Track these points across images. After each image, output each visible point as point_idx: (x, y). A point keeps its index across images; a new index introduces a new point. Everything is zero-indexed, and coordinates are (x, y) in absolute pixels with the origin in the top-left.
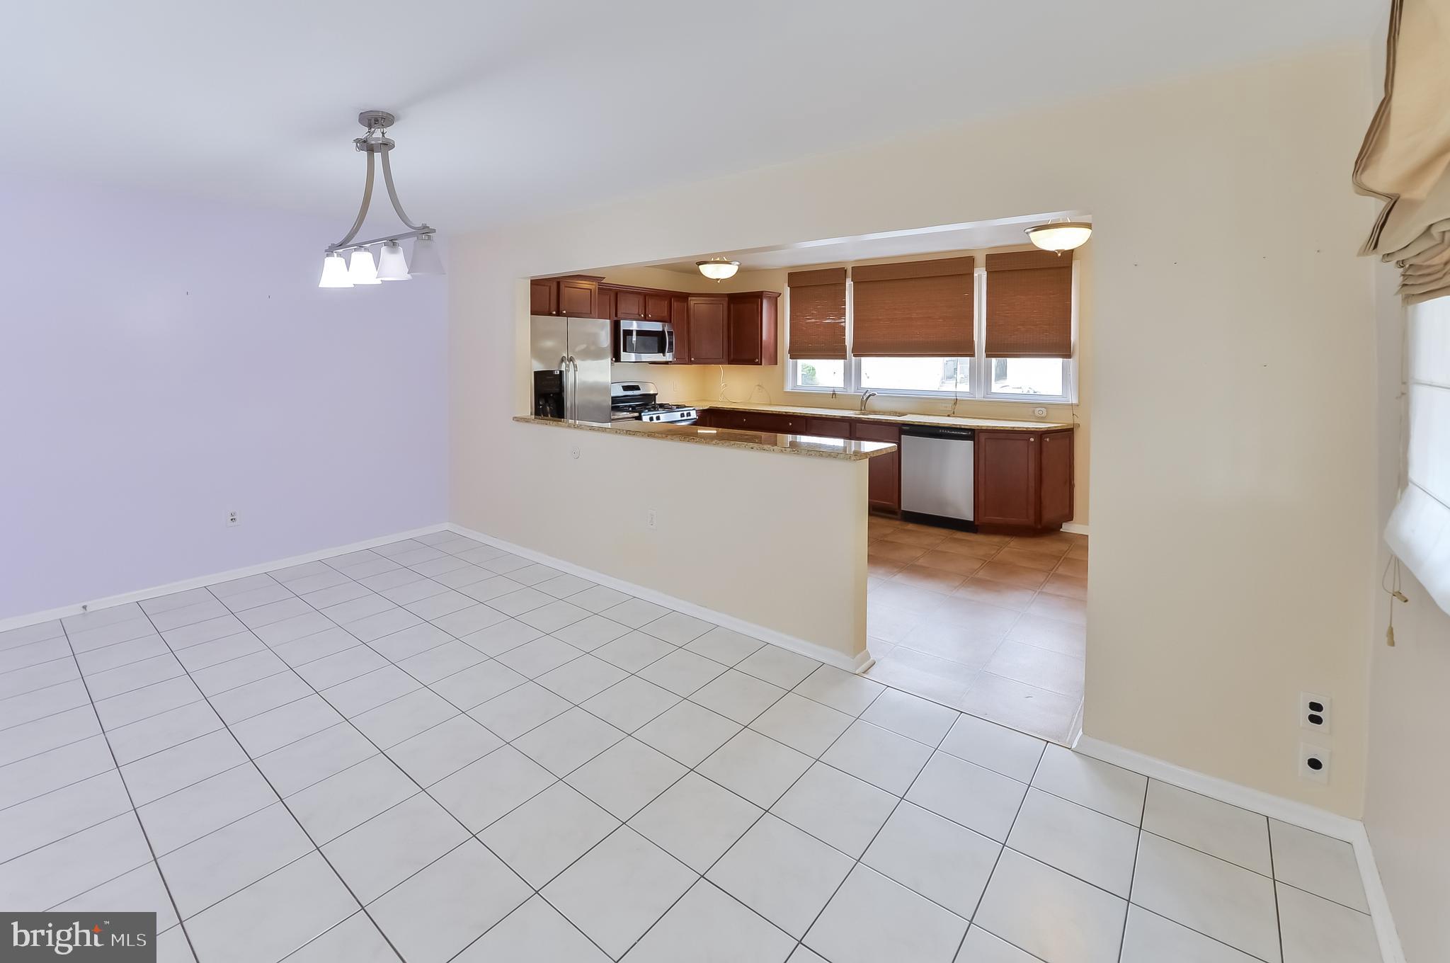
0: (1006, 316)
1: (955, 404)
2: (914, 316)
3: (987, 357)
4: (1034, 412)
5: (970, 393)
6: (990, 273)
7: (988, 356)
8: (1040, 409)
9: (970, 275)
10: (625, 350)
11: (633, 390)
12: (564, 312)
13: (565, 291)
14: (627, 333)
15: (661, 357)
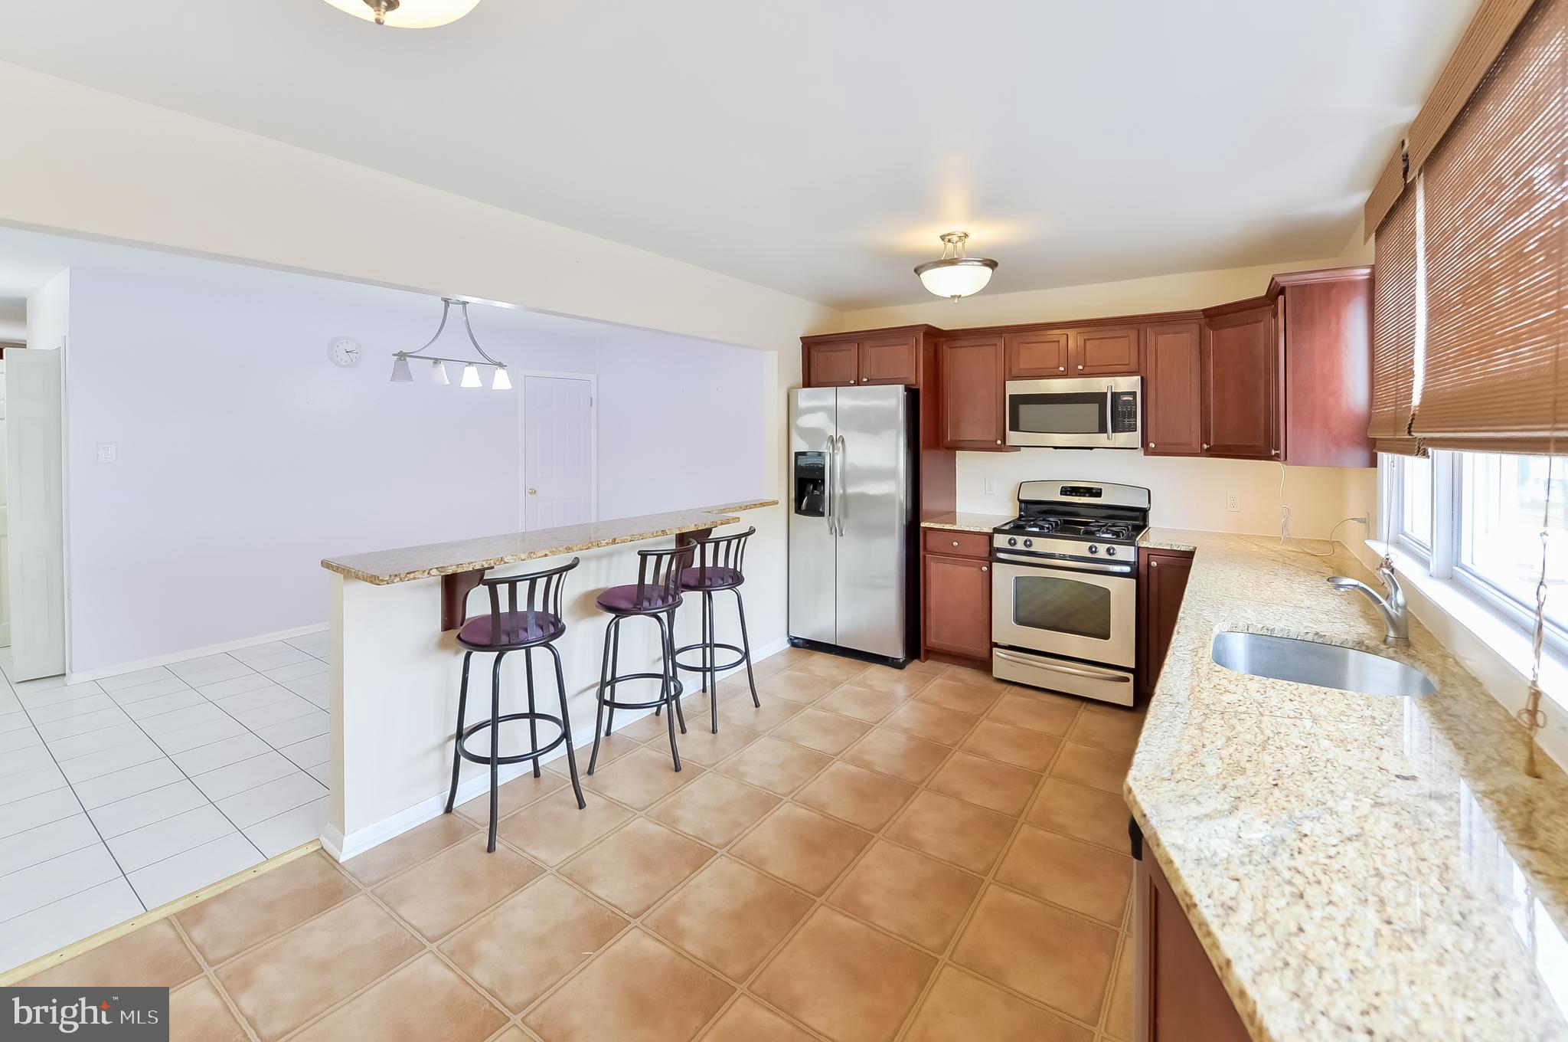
10: (1015, 427)
11: (1084, 496)
12: (865, 380)
13: (872, 352)
14: (1018, 400)
15: (1101, 439)
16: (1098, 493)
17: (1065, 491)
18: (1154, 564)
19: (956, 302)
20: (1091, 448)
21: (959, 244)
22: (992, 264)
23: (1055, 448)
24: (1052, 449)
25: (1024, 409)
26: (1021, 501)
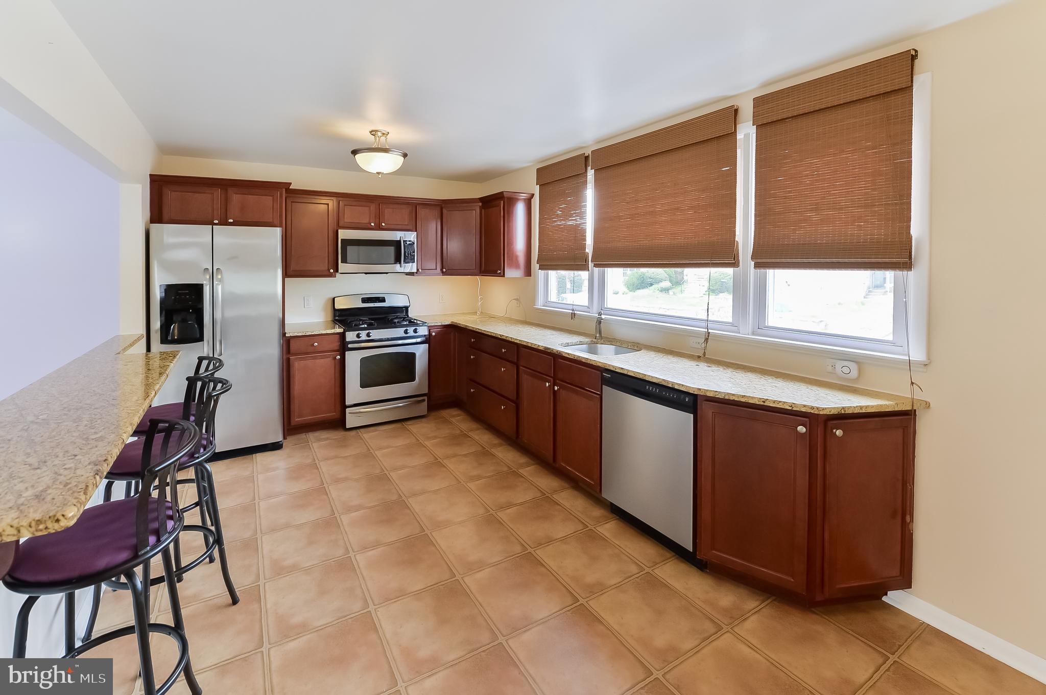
0: (786, 198)
1: (707, 340)
2: (658, 208)
3: (755, 267)
4: (834, 366)
5: (732, 324)
6: (762, 127)
7: (757, 266)
8: (846, 363)
9: (732, 135)
10: (344, 261)
11: (376, 302)
12: (231, 221)
13: (236, 198)
14: (347, 243)
15: (397, 268)
16: (383, 300)
17: (364, 300)
18: (434, 334)
19: (380, 176)
20: (387, 273)
21: (383, 138)
22: (405, 155)
23: (366, 273)
24: (364, 274)
25: (350, 249)
26: (335, 310)
